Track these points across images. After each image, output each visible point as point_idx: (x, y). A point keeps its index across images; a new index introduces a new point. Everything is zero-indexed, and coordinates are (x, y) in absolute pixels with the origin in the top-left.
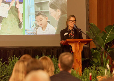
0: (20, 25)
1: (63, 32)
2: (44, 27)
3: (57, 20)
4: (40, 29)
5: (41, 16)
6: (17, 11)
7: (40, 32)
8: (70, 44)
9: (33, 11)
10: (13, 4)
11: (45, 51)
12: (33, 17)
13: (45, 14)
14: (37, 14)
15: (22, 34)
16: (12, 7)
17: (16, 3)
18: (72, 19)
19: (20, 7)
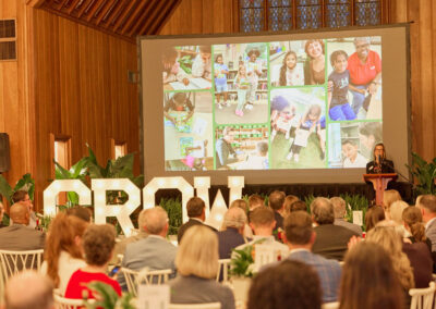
0: (322, 156)
1: (369, 165)
2: (353, 159)
3: (370, 149)
4: (347, 160)
5: (348, 145)
6: (319, 139)
7: (348, 164)
8: (372, 181)
9: (338, 137)
10: (313, 130)
11: (354, 188)
12: (339, 145)
13: (354, 142)
14: (344, 142)
15: (324, 167)
16: (312, 134)
17: (317, 129)
18: (379, 147)
19: (322, 133)
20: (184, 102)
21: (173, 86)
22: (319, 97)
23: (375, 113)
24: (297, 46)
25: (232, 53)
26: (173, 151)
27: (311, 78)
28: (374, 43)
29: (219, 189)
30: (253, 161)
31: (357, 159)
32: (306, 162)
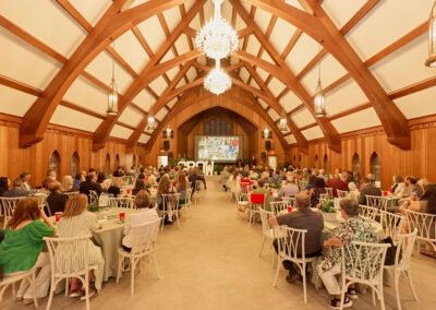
9: (231, 154)
12: (231, 156)
15: (228, 160)
16: (226, 154)
20: (202, 147)
21: (201, 144)
22: (227, 148)
23: (237, 151)
24: (224, 138)
25: (212, 139)
26: (200, 156)
27: (226, 144)
28: (237, 139)
29: (209, 163)
30: (215, 158)
31: (234, 159)
32: (225, 159)
